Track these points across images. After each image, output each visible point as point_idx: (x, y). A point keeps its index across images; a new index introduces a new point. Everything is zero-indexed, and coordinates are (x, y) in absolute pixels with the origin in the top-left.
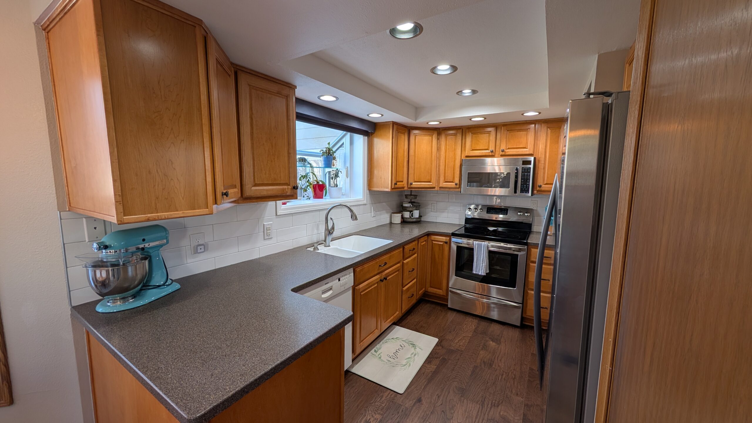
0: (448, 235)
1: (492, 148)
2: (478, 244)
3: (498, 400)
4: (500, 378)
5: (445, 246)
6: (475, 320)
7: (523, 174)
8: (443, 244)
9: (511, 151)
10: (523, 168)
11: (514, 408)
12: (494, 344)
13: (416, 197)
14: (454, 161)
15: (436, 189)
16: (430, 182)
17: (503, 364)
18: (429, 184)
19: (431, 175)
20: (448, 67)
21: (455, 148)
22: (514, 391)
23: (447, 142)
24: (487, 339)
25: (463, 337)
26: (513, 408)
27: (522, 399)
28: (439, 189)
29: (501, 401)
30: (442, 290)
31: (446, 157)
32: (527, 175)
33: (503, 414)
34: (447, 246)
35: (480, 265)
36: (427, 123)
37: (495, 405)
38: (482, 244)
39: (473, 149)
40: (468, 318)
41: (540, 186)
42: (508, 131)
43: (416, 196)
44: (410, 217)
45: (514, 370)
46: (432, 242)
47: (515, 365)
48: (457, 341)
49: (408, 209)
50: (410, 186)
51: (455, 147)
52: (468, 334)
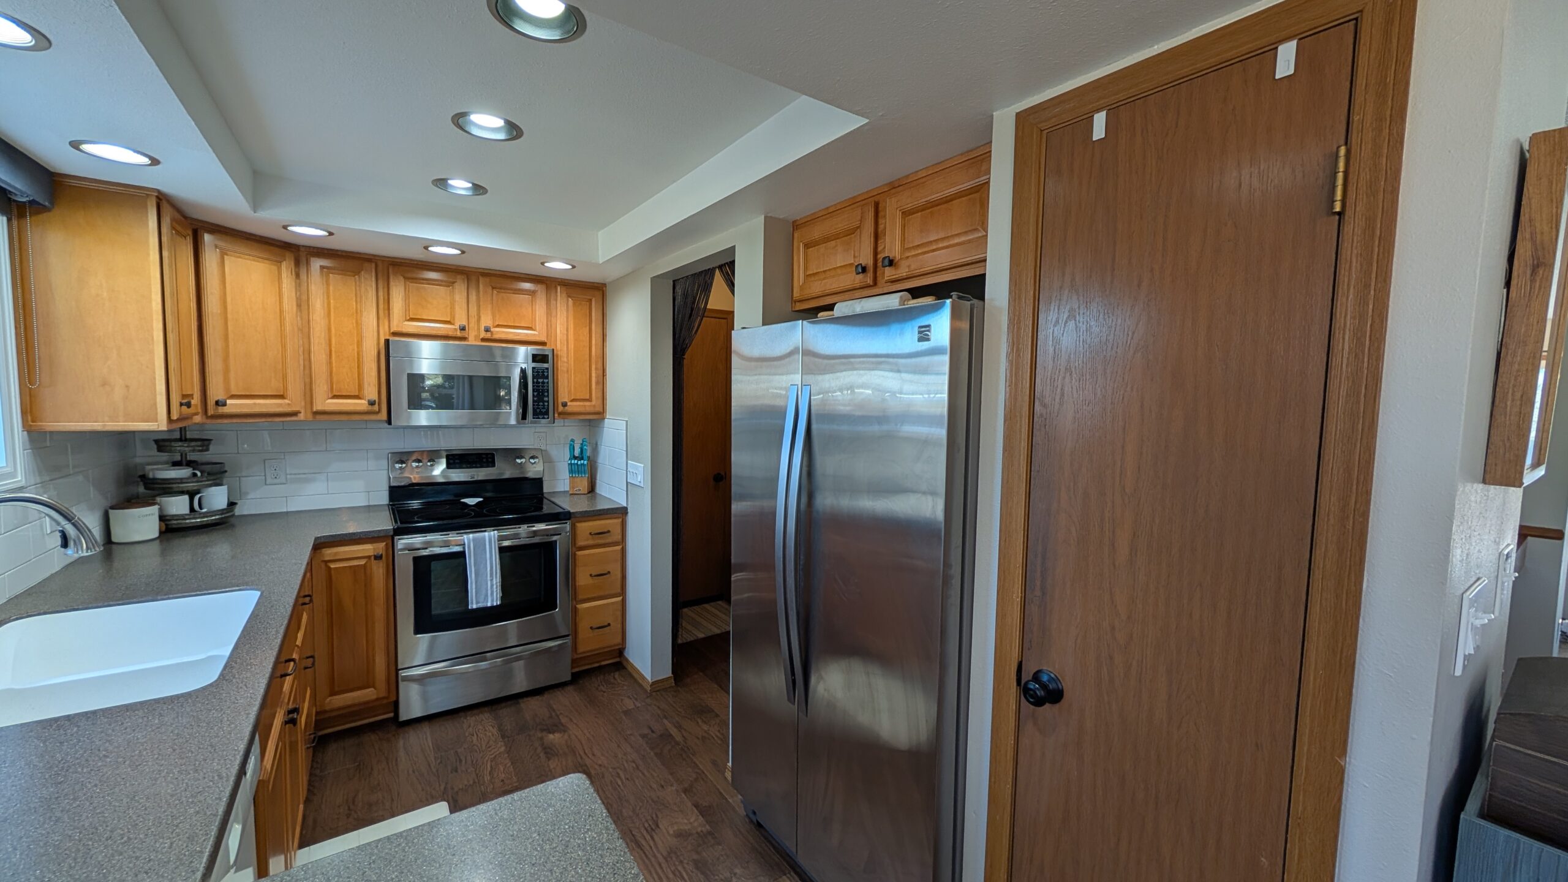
0: (381, 537)
1: (460, 320)
2: (474, 540)
3: (649, 818)
4: (620, 783)
5: (374, 568)
6: (481, 716)
7: (535, 380)
8: (365, 564)
9: (504, 332)
10: (533, 368)
11: (676, 809)
12: (557, 735)
13: (208, 446)
14: (358, 342)
15: (301, 417)
16: (282, 397)
17: (602, 758)
18: (281, 404)
19: (284, 377)
20: (500, 123)
21: (359, 307)
22: (655, 786)
23: (331, 288)
24: (540, 735)
25: (492, 761)
26: (676, 811)
27: (674, 788)
28: (310, 417)
29: (654, 816)
30: (374, 687)
31: (329, 330)
32: (543, 383)
33: (674, 831)
34: (381, 564)
35: (487, 584)
36: (285, 227)
37: (652, 829)
38: (484, 538)
39: (411, 316)
40: (465, 721)
41: (565, 405)
42: (493, 288)
43: (205, 443)
44: (192, 509)
45: (625, 754)
46: (326, 566)
47: (619, 746)
48: (487, 778)
49: (174, 486)
50: (217, 409)
51: (359, 304)
52: (496, 750)
